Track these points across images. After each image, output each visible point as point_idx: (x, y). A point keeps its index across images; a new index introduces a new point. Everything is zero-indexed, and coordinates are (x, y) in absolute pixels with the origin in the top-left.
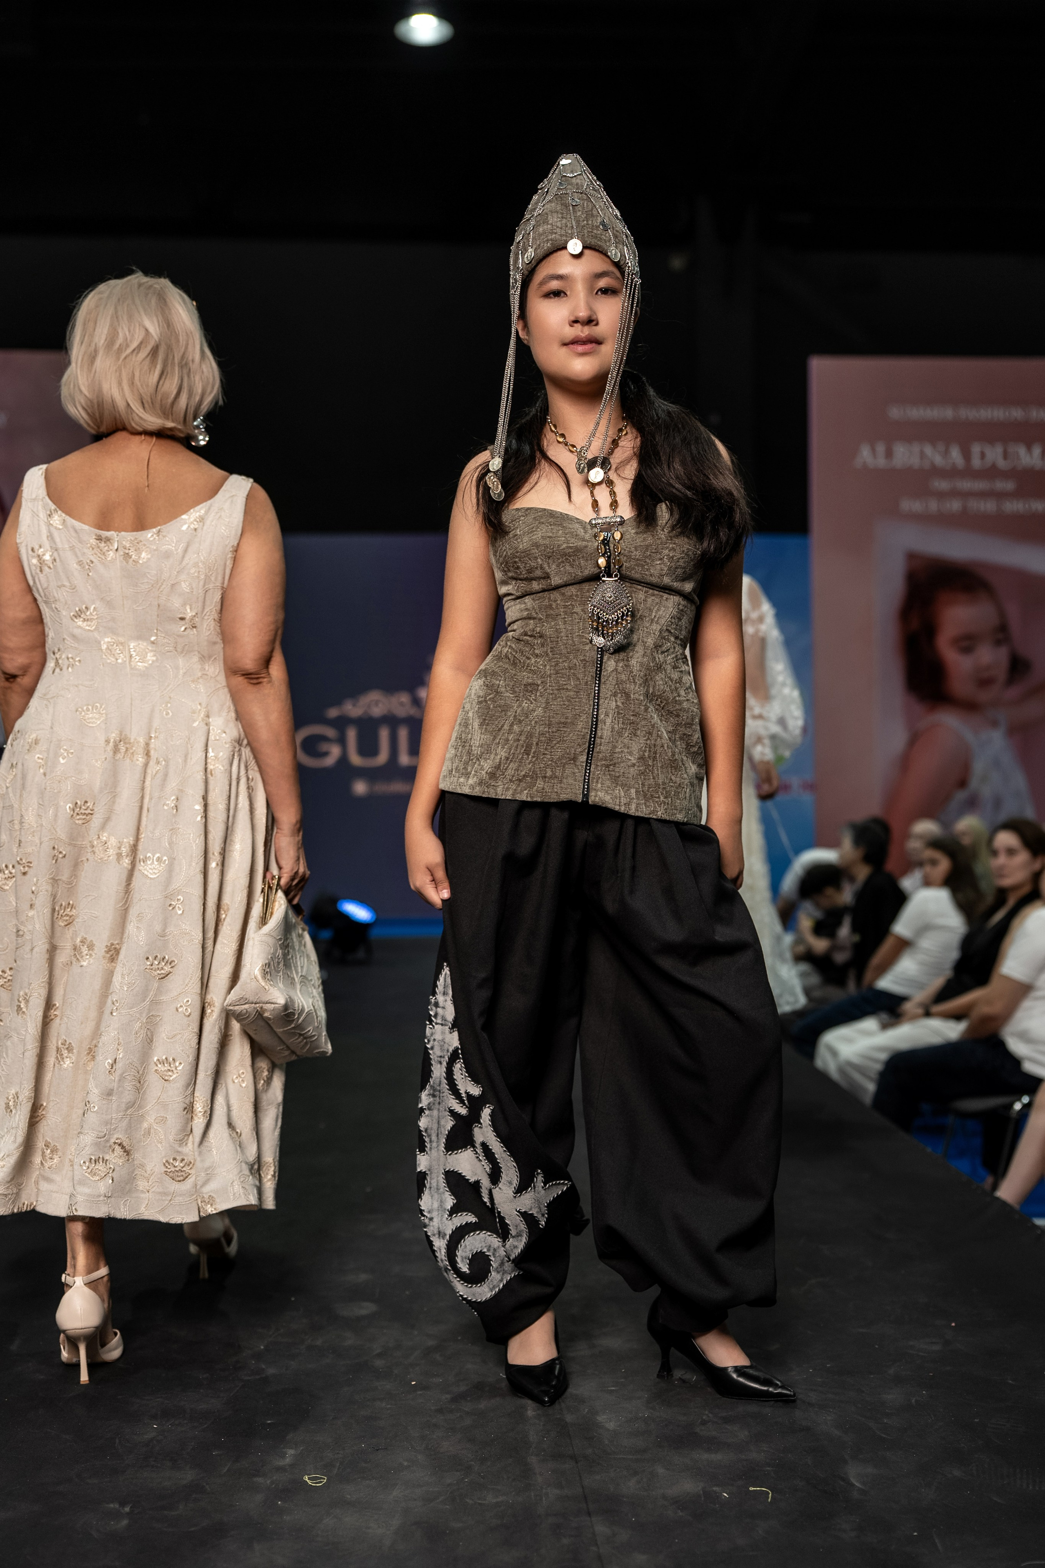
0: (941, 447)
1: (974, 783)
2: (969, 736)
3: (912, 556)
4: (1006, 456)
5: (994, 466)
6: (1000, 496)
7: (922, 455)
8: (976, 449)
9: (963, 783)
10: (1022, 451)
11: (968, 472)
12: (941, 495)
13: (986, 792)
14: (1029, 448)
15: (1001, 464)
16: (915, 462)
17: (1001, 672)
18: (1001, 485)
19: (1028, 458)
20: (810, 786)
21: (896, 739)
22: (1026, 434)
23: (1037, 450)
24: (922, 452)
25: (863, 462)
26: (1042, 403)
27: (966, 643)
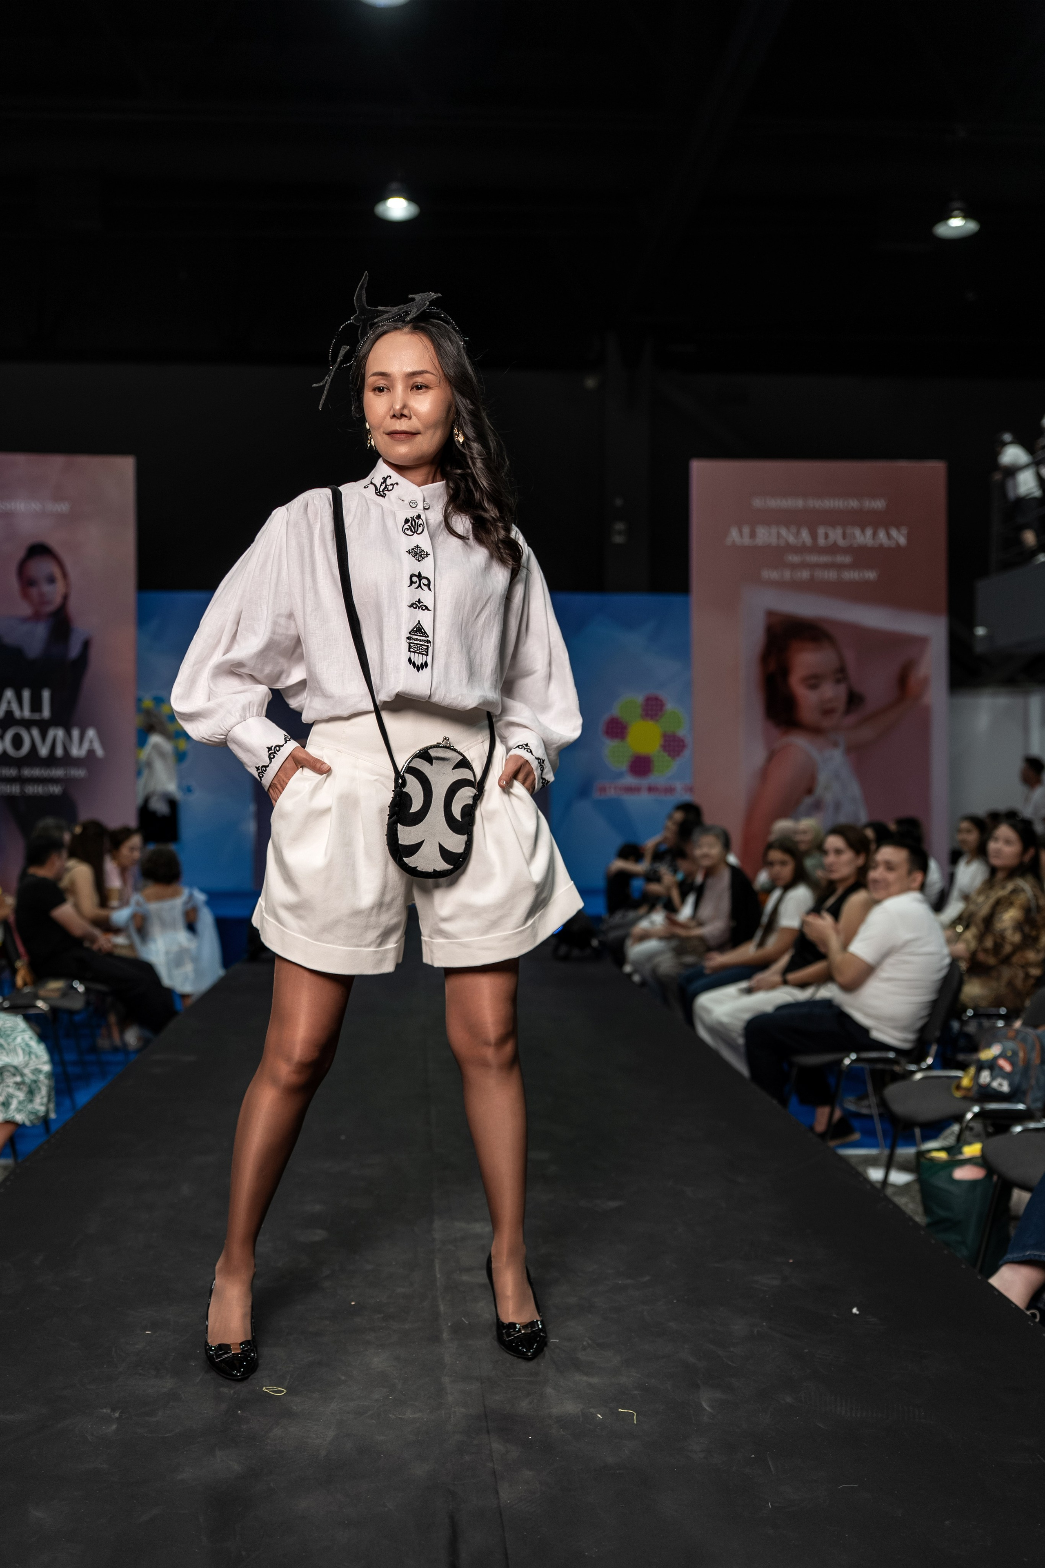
0: (794, 529)
1: (819, 791)
2: (815, 753)
3: (770, 614)
4: (844, 536)
5: (835, 544)
6: (840, 567)
7: (779, 535)
8: (821, 531)
9: (810, 791)
10: (857, 532)
11: (815, 549)
12: (794, 567)
13: (829, 798)
14: (863, 531)
15: (841, 542)
16: (773, 541)
17: (841, 705)
18: (840, 559)
19: (863, 537)
20: (690, 789)
21: (757, 756)
22: (862, 519)
23: (869, 532)
24: (778, 533)
25: (734, 541)
26: (873, 496)
27: (813, 681)
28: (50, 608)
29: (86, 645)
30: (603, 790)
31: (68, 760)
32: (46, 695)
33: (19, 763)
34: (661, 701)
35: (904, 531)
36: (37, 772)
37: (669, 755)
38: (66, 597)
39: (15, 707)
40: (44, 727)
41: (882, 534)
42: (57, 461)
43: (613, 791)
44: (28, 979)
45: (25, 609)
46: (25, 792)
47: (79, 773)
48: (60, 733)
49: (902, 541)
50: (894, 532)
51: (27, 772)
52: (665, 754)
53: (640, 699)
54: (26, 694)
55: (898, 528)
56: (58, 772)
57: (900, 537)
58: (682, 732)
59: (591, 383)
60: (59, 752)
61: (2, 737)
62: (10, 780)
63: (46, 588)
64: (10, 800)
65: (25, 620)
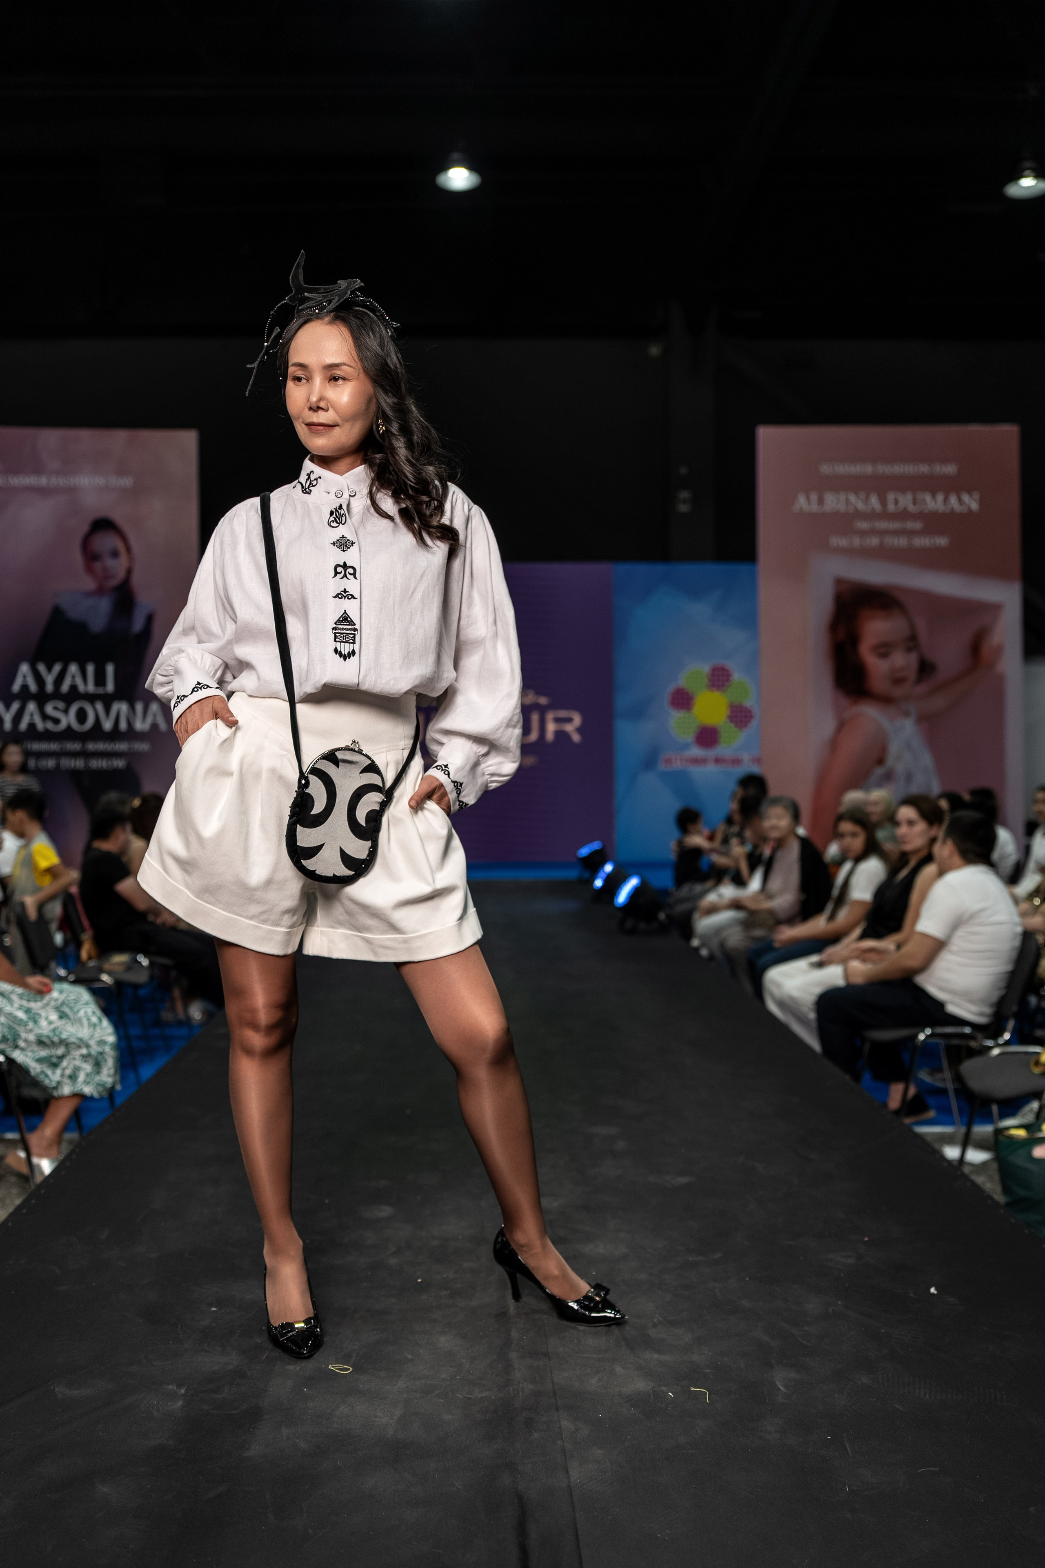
0: (862, 495)
1: (890, 761)
2: (885, 723)
3: (839, 581)
4: (915, 502)
5: (905, 510)
6: (911, 533)
7: (848, 502)
8: (891, 497)
9: (881, 761)
10: (928, 498)
11: (886, 515)
12: (863, 533)
13: (900, 768)
14: (934, 496)
15: (911, 508)
16: (842, 507)
17: (912, 673)
18: (910, 525)
19: (934, 503)
20: (758, 761)
21: (827, 726)
22: (933, 484)
23: (940, 497)
24: (847, 500)
25: (801, 508)
26: (944, 461)
27: (884, 650)
28: (114, 582)
29: (150, 618)
30: (669, 761)
31: (131, 734)
32: (110, 669)
33: (84, 737)
34: (728, 671)
35: (977, 496)
36: (101, 746)
37: (736, 726)
38: (129, 572)
39: (79, 681)
40: (108, 701)
41: (953, 500)
42: (121, 436)
43: (678, 762)
44: (93, 953)
45: (90, 584)
46: (89, 766)
47: (143, 747)
49: (974, 506)
50: (966, 498)
51: (91, 746)
52: (732, 725)
53: (705, 669)
54: (90, 669)
55: (970, 492)
56: (122, 746)
57: (972, 503)
58: (749, 702)
59: (654, 351)
60: (123, 726)
61: (66, 711)
62: (74, 755)
63: (110, 562)
64: (75, 774)
65: (89, 594)
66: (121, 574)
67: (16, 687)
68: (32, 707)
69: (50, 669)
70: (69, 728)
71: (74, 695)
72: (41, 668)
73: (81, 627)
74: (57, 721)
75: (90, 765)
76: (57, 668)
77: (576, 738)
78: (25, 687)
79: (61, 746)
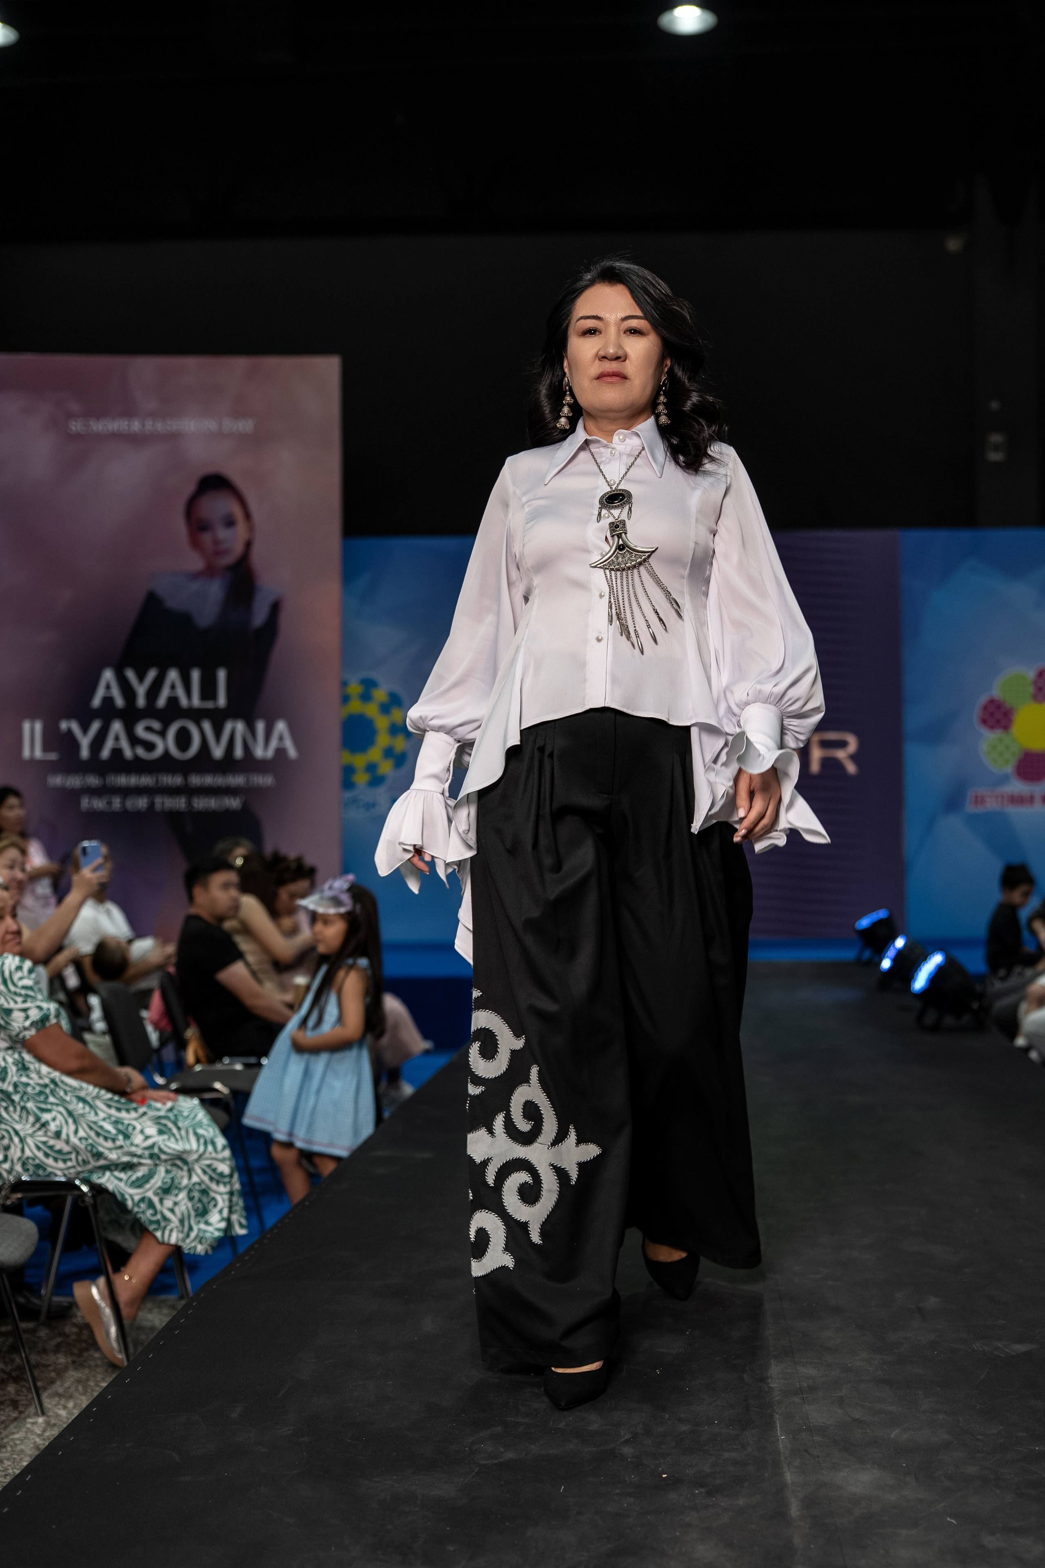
28: (228, 560)
29: (276, 608)
30: (979, 800)
31: (249, 764)
32: (222, 675)
33: (186, 768)
36: (209, 780)
38: (248, 545)
39: (180, 692)
40: (218, 719)
42: (239, 364)
43: (992, 802)
45: (196, 563)
46: (193, 807)
47: (265, 780)
48: (240, 727)
51: (195, 780)
53: (1031, 675)
54: (195, 675)
56: (237, 780)
59: (954, 244)
60: (239, 752)
61: (162, 734)
62: (173, 791)
63: (223, 533)
64: (173, 816)
65: (195, 576)
66: (238, 549)
67: (97, 702)
68: (117, 726)
69: (141, 678)
70: (166, 754)
71: (174, 710)
72: (130, 674)
73: (184, 620)
74: (150, 746)
75: (195, 805)
76: (152, 674)
77: (851, 768)
78: (108, 701)
79: (155, 779)
